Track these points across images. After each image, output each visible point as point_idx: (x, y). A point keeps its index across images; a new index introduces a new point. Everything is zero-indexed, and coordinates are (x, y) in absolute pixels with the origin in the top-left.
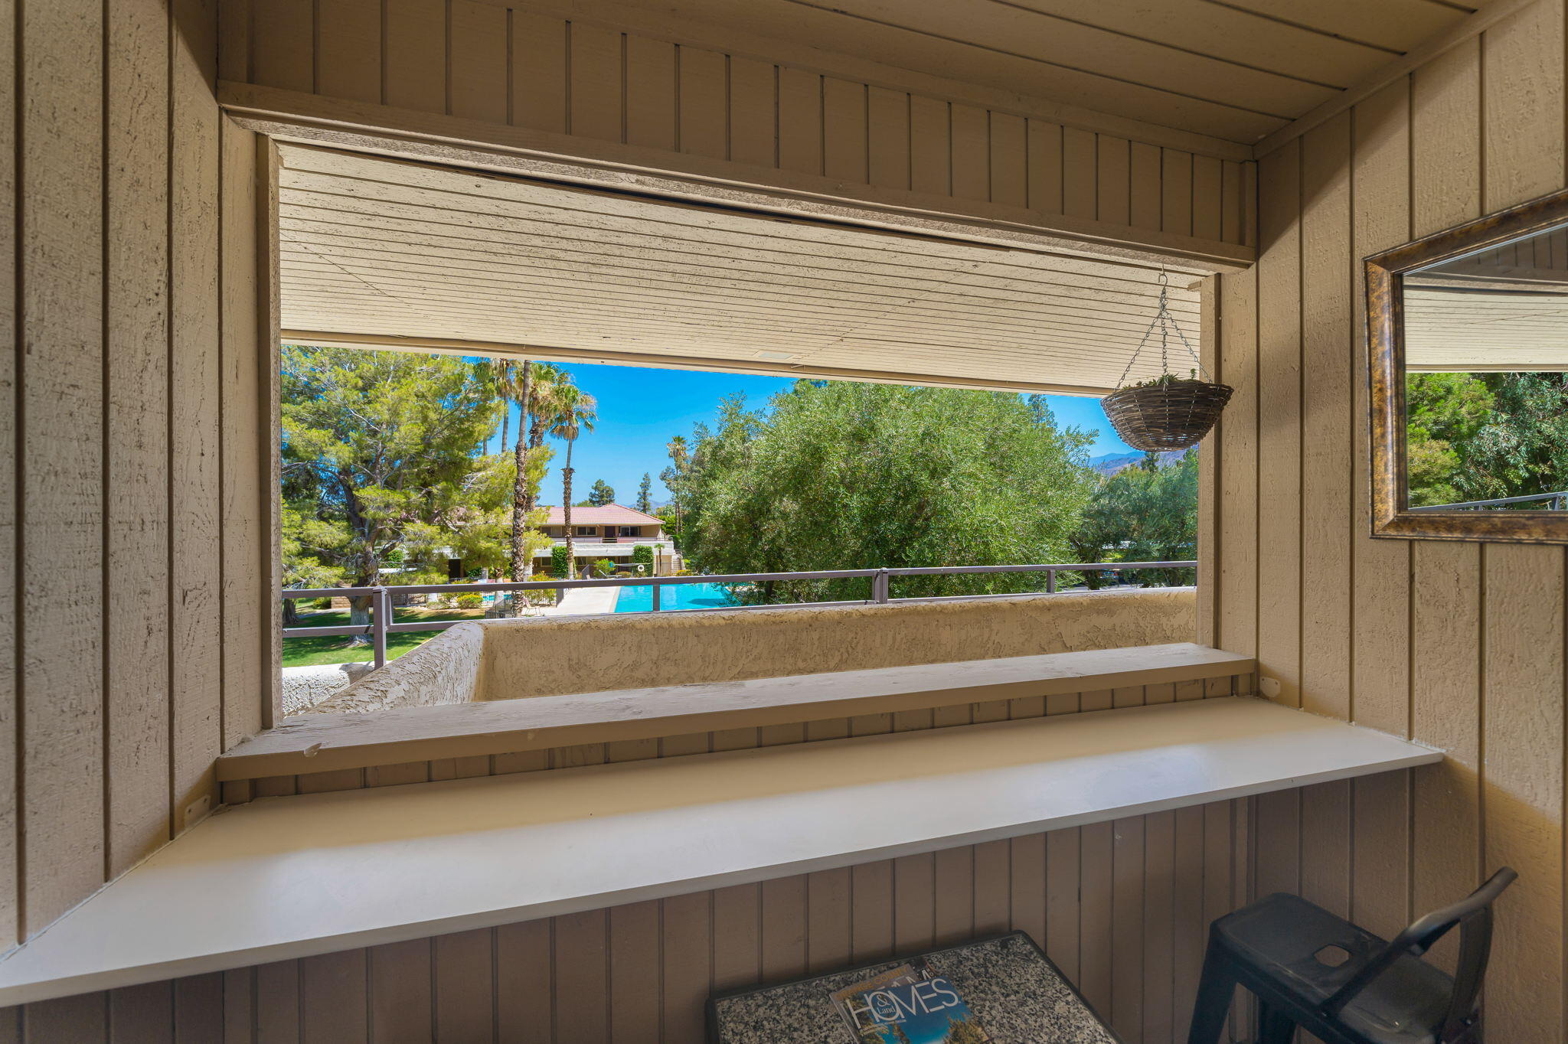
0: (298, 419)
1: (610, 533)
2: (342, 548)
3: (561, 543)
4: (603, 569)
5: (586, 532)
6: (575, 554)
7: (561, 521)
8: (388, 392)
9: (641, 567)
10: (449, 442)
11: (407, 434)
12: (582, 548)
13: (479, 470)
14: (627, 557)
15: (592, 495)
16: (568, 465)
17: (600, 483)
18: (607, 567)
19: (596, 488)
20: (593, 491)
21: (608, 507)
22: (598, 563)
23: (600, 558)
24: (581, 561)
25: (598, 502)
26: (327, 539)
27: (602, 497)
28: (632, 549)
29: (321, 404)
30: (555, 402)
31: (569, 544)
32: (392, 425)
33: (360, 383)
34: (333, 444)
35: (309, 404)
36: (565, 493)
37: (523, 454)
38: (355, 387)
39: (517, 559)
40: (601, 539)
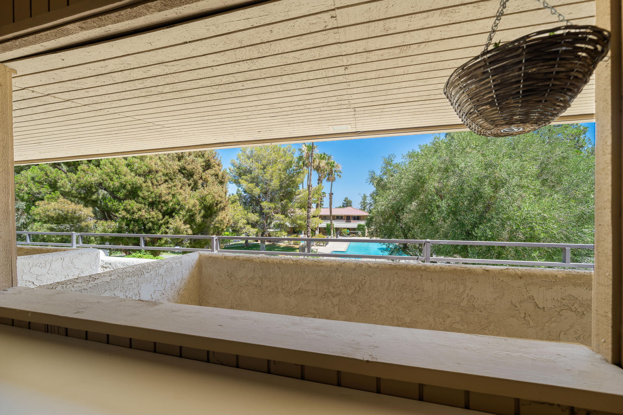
0: (247, 180)
1: (348, 218)
2: (257, 222)
3: (329, 222)
4: (345, 233)
5: (339, 218)
6: (335, 227)
7: (328, 213)
8: (270, 169)
9: (360, 233)
10: (288, 185)
11: (275, 183)
12: (337, 224)
13: (298, 195)
14: (355, 228)
15: (344, 204)
16: (331, 192)
17: (346, 198)
18: (346, 232)
19: (345, 201)
20: (344, 202)
21: (349, 208)
22: (343, 230)
23: (344, 228)
24: (337, 229)
25: (346, 206)
26: (253, 219)
27: (347, 204)
28: (357, 225)
29: (253, 175)
30: (326, 167)
31: (331, 222)
32: (271, 180)
33: (262, 167)
34: (255, 188)
35: (249, 175)
36: (330, 203)
37: (310, 188)
38: (261, 169)
39: (308, 228)
40: (345, 221)
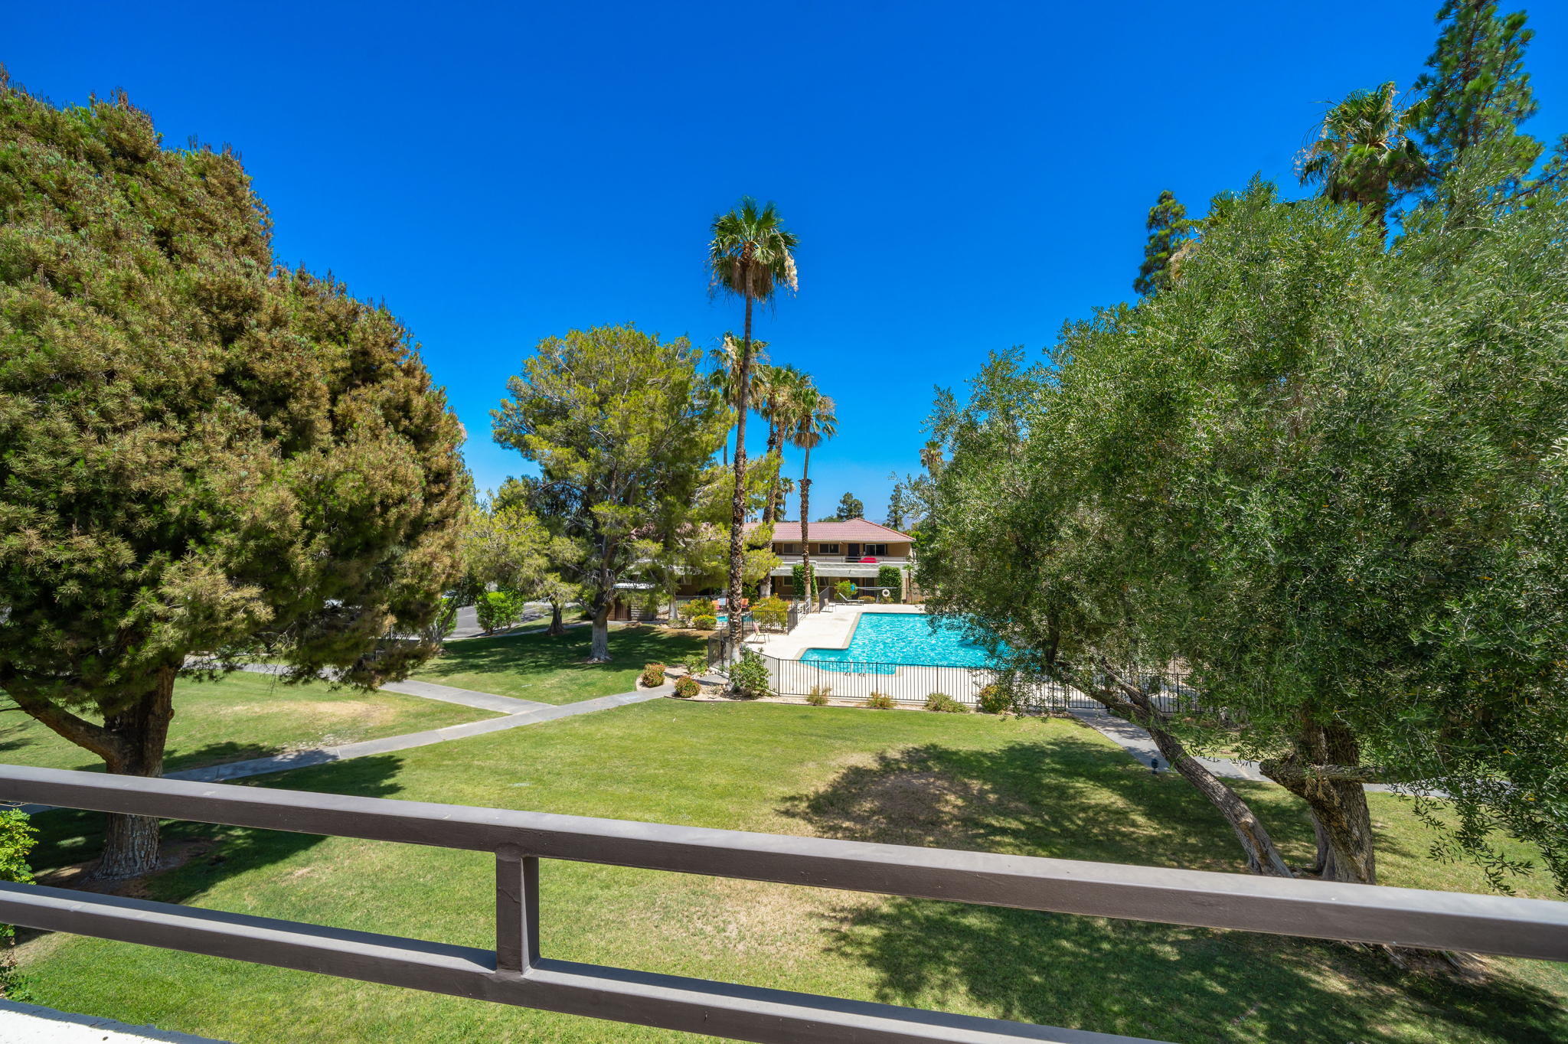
0: (550, 438)
1: (853, 551)
2: (580, 564)
3: (799, 562)
4: (844, 592)
5: (828, 549)
6: (816, 574)
7: (799, 538)
8: (620, 405)
9: (886, 592)
10: (678, 455)
11: (636, 447)
12: (822, 567)
13: (708, 482)
14: (872, 579)
15: (841, 510)
16: (805, 476)
17: (848, 496)
18: (848, 590)
19: (844, 502)
20: (841, 506)
21: (855, 521)
22: (840, 585)
23: (843, 579)
24: (823, 581)
25: (846, 517)
26: (568, 555)
27: (850, 510)
28: (877, 570)
29: (570, 423)
30: (791, 405)
31: (806, 563)
32: (623, 439)
33: (597, 399)
34: (577, 461)
35: (560, 424)
36: (802, 506)
37: (741, 463)
38: (594, 404)
39: (735, 582)
40: (844, 558)
